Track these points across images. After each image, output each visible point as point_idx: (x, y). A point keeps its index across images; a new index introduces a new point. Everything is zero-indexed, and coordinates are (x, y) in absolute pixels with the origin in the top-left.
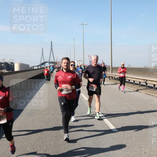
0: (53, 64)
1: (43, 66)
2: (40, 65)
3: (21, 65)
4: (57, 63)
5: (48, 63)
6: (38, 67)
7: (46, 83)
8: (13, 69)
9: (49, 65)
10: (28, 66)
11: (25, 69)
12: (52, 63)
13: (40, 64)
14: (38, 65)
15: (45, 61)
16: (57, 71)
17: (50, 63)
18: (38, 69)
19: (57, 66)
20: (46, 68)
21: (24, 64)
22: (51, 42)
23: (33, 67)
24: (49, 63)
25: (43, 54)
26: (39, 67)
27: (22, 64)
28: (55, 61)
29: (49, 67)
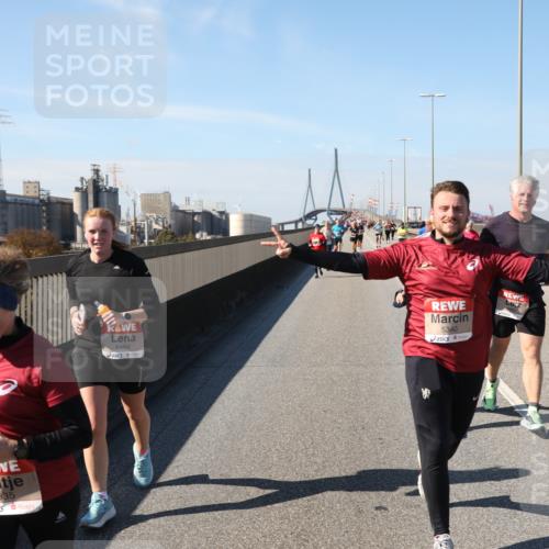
0: (339, 217)
1: (310, 222)
2: (301, 220)
3: (249, 220)
4: (351, 213)
5: (326, 213)
6: (296, 226)
7: (317, 277)
8: (226, 231)
9: (328, 219)
10: (268, 221)
11: (259, 230)
12: (338, 212)
13: (302, 216)
14: (297, 218)
15: (318, 207)
16: (352, 239)
17: (332, 212)
18: (296, 231)
19: (352, 224)
20: (316, 230)
21: (256, 216)
22: (336, 150)
23: (283, 224)
24: (330, 214)
25: (310, 186)
26: (300, 226)
27: (252, 216)
28: (347, 207)
29: (330, 226)
